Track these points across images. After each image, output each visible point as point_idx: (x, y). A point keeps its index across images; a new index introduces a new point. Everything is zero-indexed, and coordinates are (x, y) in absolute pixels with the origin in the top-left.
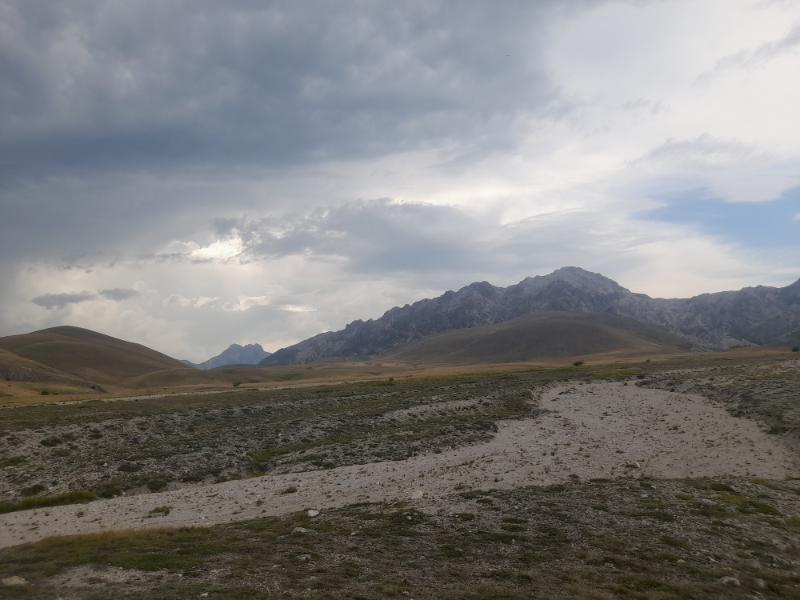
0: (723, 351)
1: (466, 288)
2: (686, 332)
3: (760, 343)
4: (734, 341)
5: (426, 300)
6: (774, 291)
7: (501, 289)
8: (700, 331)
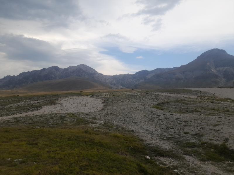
0: (119, 89)
1: (50, 67)
2: (111, 84)
3: (127, 88)
4: (121, 87)
5: (36, 70)
6: (131, 75)
7: (62, 69)
8: (114, 84)
